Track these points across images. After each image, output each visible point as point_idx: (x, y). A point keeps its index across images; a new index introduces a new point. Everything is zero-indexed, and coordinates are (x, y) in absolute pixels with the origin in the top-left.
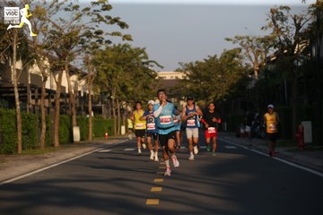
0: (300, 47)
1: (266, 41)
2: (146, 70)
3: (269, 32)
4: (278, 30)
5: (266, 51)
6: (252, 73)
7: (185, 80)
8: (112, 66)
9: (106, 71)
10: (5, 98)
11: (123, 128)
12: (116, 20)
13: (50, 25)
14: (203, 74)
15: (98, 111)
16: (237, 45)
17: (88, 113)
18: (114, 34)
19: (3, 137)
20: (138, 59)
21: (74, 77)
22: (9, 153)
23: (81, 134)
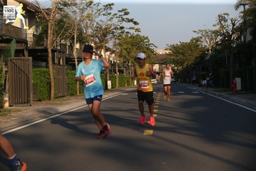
0: (234, 36)
1: (216, 33)
2: (148, 49)
3: (217, 28)
4: (222, 27)
5: (216, 39)
6: (208, 51)
7: (170, 54)
8: (129, 46)
9: (126, 49)
10: (70, 64)
11: (135, 81)
12: (131, 20)
13: (95, 23)
14: (181, 51)
15: (121, 72)
16: (200, 35)
17: (116, 73)
18: (130, 28)
19: (68, 86)
20: (144, 43)
21: (108, 53)
22: (72, 95)
23: (112, 85)
